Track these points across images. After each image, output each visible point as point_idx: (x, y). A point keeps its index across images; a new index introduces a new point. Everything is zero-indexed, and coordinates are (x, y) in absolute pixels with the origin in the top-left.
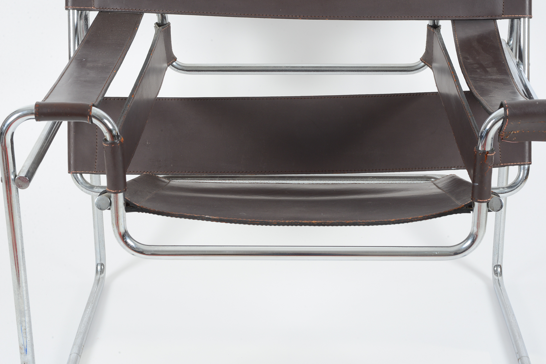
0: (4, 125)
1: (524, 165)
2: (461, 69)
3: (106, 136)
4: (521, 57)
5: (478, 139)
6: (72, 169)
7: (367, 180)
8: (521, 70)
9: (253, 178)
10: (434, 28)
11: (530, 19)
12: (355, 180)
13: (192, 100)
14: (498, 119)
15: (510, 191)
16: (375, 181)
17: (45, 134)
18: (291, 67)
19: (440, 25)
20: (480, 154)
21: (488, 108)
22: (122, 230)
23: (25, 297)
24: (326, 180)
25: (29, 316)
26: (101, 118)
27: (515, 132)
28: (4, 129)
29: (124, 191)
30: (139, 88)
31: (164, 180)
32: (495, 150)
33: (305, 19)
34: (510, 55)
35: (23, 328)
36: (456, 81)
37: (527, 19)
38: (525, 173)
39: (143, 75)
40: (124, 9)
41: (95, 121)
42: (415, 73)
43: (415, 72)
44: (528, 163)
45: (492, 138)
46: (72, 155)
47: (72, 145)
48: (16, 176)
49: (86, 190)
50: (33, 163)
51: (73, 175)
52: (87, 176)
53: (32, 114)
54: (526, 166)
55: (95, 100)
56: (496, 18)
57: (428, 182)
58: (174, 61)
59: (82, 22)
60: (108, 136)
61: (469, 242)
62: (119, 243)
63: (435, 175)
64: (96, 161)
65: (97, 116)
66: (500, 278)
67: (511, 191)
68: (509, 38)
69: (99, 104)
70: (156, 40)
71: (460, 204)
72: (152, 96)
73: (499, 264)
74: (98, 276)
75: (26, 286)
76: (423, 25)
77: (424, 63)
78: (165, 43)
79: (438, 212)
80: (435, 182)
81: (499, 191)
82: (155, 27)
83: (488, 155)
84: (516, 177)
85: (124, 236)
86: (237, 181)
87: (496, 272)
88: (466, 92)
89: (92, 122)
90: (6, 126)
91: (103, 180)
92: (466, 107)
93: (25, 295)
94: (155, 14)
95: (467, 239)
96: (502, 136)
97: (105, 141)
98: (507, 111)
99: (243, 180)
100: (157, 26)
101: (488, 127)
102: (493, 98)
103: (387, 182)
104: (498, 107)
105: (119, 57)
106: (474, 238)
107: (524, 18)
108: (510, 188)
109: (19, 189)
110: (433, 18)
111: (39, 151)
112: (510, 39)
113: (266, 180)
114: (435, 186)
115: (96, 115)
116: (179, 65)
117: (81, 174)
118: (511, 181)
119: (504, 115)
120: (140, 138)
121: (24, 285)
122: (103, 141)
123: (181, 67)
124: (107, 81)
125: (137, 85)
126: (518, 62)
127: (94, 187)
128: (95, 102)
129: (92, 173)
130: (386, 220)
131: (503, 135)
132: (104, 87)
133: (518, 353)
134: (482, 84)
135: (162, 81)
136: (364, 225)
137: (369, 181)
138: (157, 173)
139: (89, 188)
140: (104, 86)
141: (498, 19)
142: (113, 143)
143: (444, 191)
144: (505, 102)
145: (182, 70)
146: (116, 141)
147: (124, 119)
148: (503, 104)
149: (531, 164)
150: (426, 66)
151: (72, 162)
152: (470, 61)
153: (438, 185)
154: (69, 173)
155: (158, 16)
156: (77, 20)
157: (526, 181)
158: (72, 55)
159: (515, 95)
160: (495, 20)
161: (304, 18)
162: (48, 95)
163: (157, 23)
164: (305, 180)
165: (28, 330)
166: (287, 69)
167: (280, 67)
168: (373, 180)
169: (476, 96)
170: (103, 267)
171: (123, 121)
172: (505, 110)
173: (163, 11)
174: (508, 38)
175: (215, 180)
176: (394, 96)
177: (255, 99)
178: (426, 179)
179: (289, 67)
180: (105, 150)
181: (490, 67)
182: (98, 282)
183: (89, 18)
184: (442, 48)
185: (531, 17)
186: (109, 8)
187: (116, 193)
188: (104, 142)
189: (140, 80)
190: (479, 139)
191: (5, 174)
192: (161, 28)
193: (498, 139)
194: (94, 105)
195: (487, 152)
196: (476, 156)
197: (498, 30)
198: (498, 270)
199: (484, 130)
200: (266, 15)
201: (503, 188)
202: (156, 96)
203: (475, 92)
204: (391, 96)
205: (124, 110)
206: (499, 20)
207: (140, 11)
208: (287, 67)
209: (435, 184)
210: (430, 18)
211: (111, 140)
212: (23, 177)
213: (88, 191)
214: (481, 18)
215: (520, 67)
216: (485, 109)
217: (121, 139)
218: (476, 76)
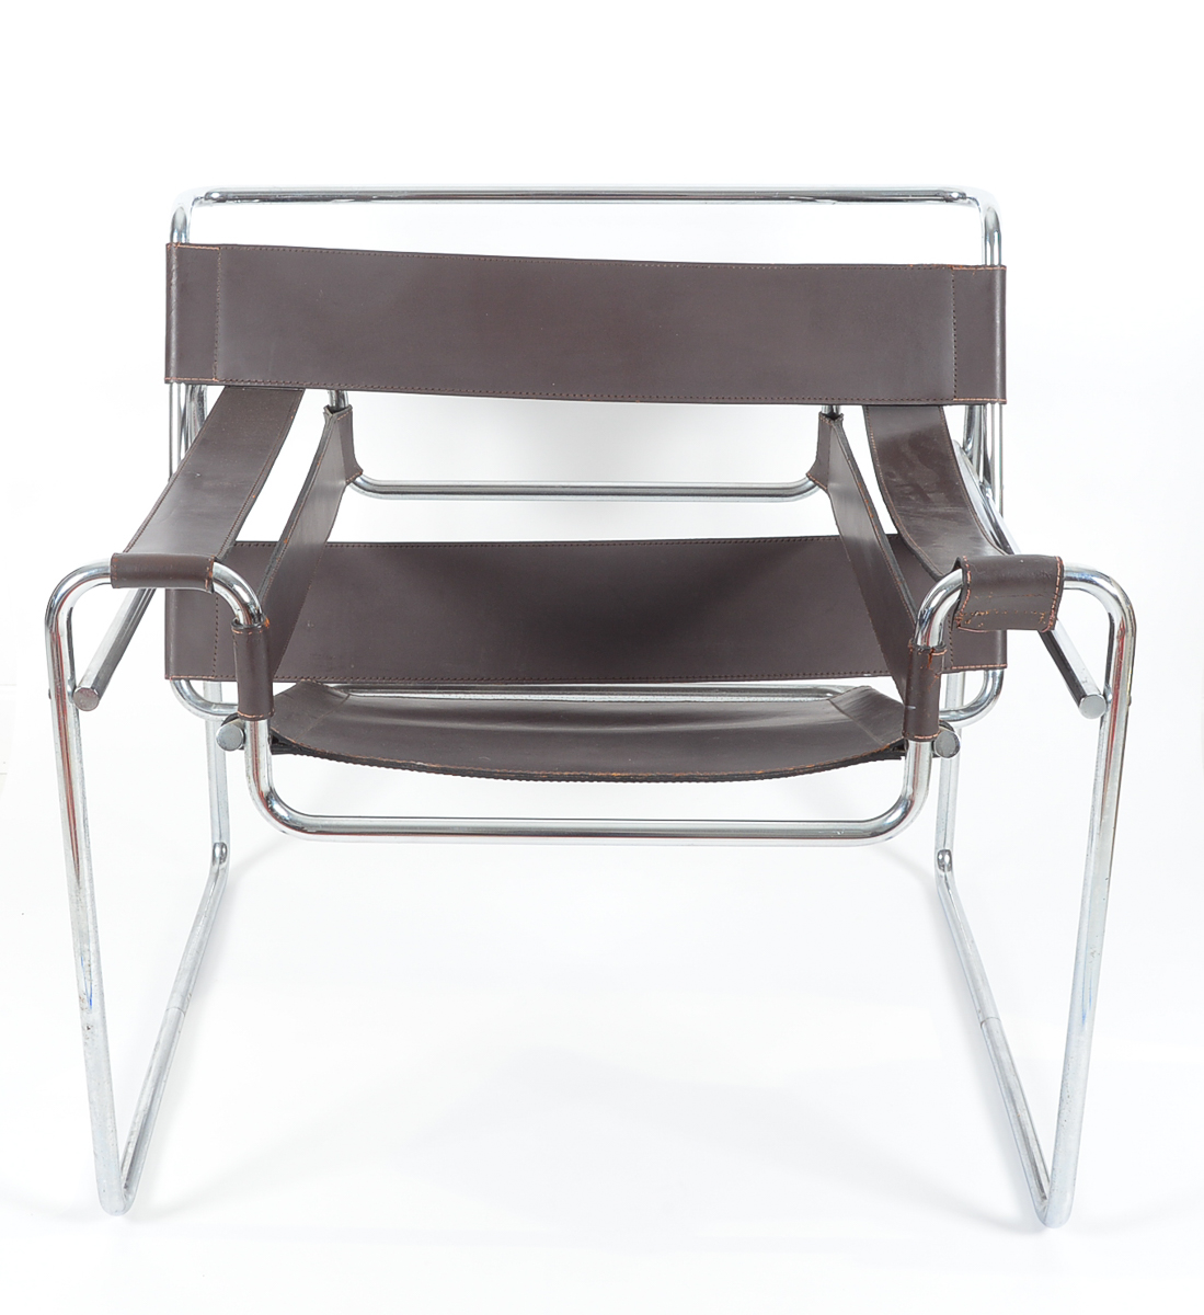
0: (55, 594)
1: (995, 668)
3: (238, 616)
4: (988, 474)
5: (916, 625)
6: (172, 672)
7: (710, 696)
8: (988, 497)
10: (833, 417)
11: (1004, 406)
12: (687, 695)
14: (952, 591)
15: (969, 718)
16: (723, 698)
19: (842, 413)
20: (920, 653)
21: (933, 569)
22: (265, 788)
23: (89, 908)
24: (635, 695)
25: (97, 942)
26: (229, 582)
27: (982, 614)
29: (269, 717)
31: (338, 692)
32: (945, 646)
34: (969, 470)
35: (86, 963)
36: (873, 517)
37: (997, 406)
38: (997, 685)
40: (270, 382)
41: (218, 588)
42: (796, 500)
43: (796, 497)
44: (1002, 666)
45: (941, 626)
46: (172, 646)
47: (173, 629)
48: (75, 687)
49: (196, 711)
50: (106, 663)
51: (174, 683)
52: (198, 685)
53: (105, 575)
54: (998, 672)
55: (218, 549)
56: (943, 404)
57: (820, 699)
58: (358, 476)
59: (194, 405)
60: (241, 617)
61: (899, 813)
62: (260, 811)
63: (834, 686)
64: (216, 657)
65: (222, 579)
66: (948, 874)
67: (972, 717)
68: (966, 439)
69: (226, 557)
70: (326, 437)
71: (883, 743)
72: (318, 539)
73: (947, 848)
74: (216, 866)
75: (92, 887)
76: (810, 414)
77: (814, 481)
78: (342, 443)
79: (842, 759)
80: (833, 700)
81: (950, 717)
82: (325, 413)
83: (933, 654)
84: (980, 692)
85: (268, 799)
86: (472, 696)
87: (941, 864)
88: (890, 537)
89: (213, 590)
90: (59, 596)
91: (230, 692)
92: (891, 564)
93: (89, 904)
94: (326, 391)
95: (895, 807)
97: (235, 624)
98: (969, 574)
100: (328, 412)
101: (933, 605)
102: (942, 549)
103: (747, 699)
104: (953, 566)
105: (261, 469)
106: (906, 805)
107: (993, 403)
108: (969, 712)
109: (80, 711)
110: (830, 402)
111: (115, 641)
112: (966, 442)
114: (833, 708)
115: (220, 577)
116: (368, 482)
117: (188, 681)
118: (968, 701)
119: (962, 583)
121: (87, 884)
123: (372, 486)
124: (239, 515)
125: (292, 523)
126: (983, 483)
127: (211, 705)
128: (219, 555)
129: (208, 680)
130: (747, 772)
131: (959, 618)
132: (234, 526)
133: (981, 1011)
134: (920, 522)
135: (337, 512)
136: (706, 781)
138: (324, 681)
139: (202, 707)
140: (235, 523)
141: (946, 405)
142: (250, 629)
143: (852, 718)
144: (964, 558)
145: (372, 492)
146: (256, 625)
147: (271, 584)
148: (961, 564)
149: (1006, 668)
150: (817, 487)
151: (172, 659)
152: (898, 479)
153: (839, 705)
154: (167, 678)
155: (331, 394)
156: (185, 402)
157: (998, 700)
158: (174, 470)
159: (980, 543)
160: (940, 406)
162: (134, 541)
163: (328, 407)
165: (93, 966)
166: (563, 490)
169: (910, 544)
170: (224, 850)
171: (268, 588)
172: (964, 573)
173: (339, 386)
174: (964, 439)
175: (431, 693)
178: (817, 695)
180: (236, 642)
181: (933, 492)
182: (216, 876)
183: (207, 398)
184: (847, 455)
185: (1005, 403)
186: (243, 380)
187: (255, 720)
188: (234, 626)
189: (298, 514)
190: (918, 625)
191: (56, 683)
192: (335, 415)
194: (216, 560)
195: (932, 650)
196: (911, 655)
198: (944, 860)
199: (926, 608)
200: (527, 393)
201: (957, 711)
202: (327, 540)
203: (908, 537)
205: (270, 568)
206: (948, 406)
207: (298, 386)
209: (833, 704)
210: (823, 401)
211: (246, 623)
212: (88, 689)
213: (200, 712)
214: (915, 403)
215: (986, 492)
216: (927, 569)
217: (265, 621)
218: (908, 508)
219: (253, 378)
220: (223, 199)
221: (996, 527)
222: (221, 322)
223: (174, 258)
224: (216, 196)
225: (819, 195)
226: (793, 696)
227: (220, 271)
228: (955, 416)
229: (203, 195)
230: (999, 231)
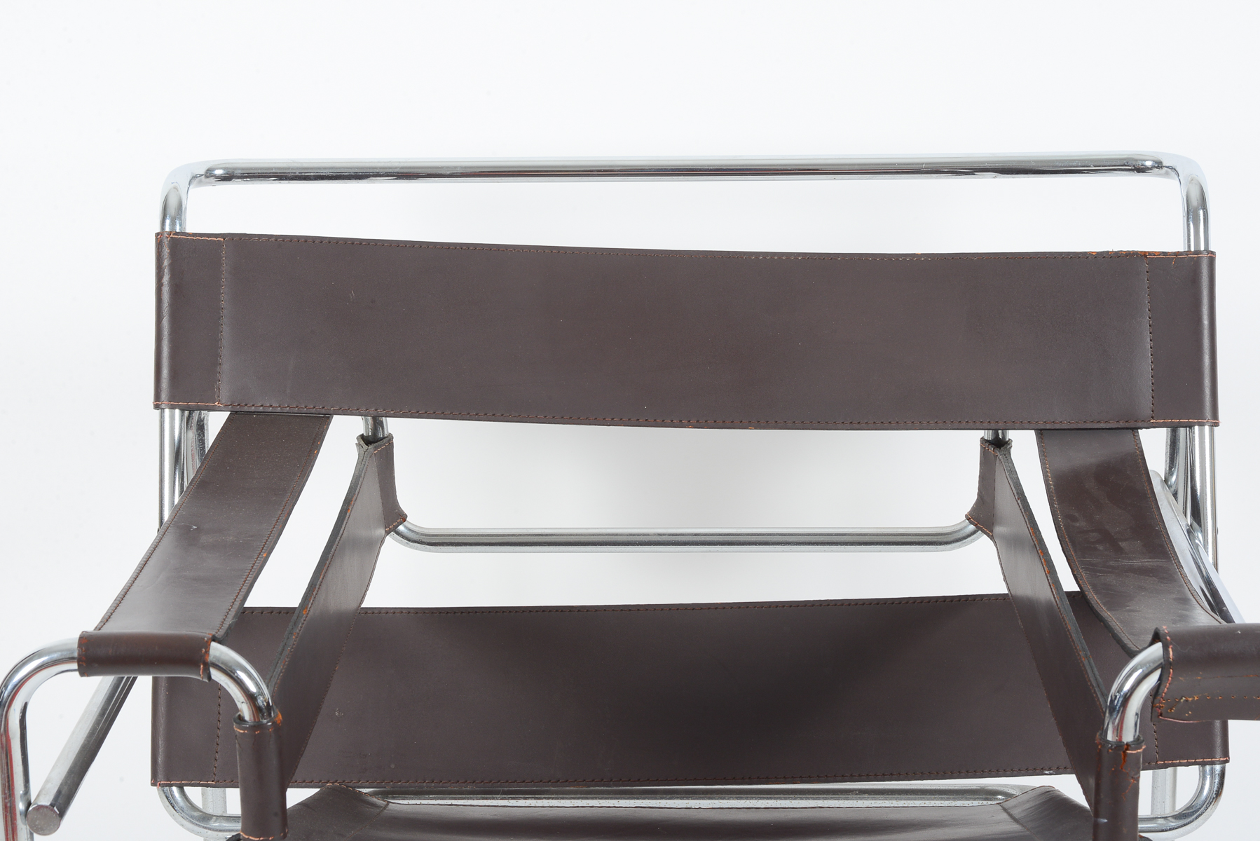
1: (1213, 763)
2: (1061, 544)
3: (242, 711)
4: (1197, 514)
5: (1105, 713)
6: (160, 776)
7: (847, 799)
8: (1197, 545)
9: (581, 794)
10: (997, 447)
11: (1215, 428)
12: (819, 799)
13: (440, 613)
14: (1150, 670)
15: (1182, 826)
16: (865, 801)
17: (99, 703)
18: (670, 535)
19: (1009, 439)
20: (1110, 751)
21: (1126, 641)
24: (752, 798)
26: (230, 667)
27: (1190, 699)
28: (6, 695)
29: (282, 839)
30: (320, 592)
31: (375, 800)
32: (1143, 741)
33: (702, 428)
34: (1171, 507)
36: (1049, 573)
37: (1207, 428)
38: (1216, 784)
39: (329, 560)
40: (288, 406)
41: (216, 675)
42: (954, 549)
43: (953, 545)
44: (1222, 759)
45: (1137, 714)
46: (161, 742)
47: (162, 720)
48: (29, 804)
49: (191, 826)
50: (71, 772)
51: (163, 790)
52: (194, 793)
53: (71, 659)
54: (1218, 767)
55: (218, 623)
56: (1137, 426)
57: (990, 802)
58: (401, 523)
59: (192, 435)
60: (246, 711)
63: (1006, 786)
64: (217, 756)
65: (222, 663)
67: (1185, 825)
68: (1168, 469)
69: (227, 633)
70: (360, 476)
72: (348, 604)
76: (969, 442)
77: (976, 525)
78: (380, 482)
80: (1004, 805)
81: (1155, 825)
82: (359, 445)
83: (1128, 752)
84: (1195, 793)
86: (545, 802)
88: (1070, 595)
89: (210, 678)
90: (10, 687)
91: (232, 800)
92: (1074, 635)
94: (359, 417)
96: (1160, 707)
97: (238, 721)
98: (1170, 650)
99: (557, 799)
100: (362, 442)
101: (1127, 687)
102: (1137, 614)
104: (1150, 638)
105: (275, 519)
107: (1201, 425)
108: (1181, 819)
109: (35, 835)
110: (993, 425)
111: (84, 743)
112: (1170, 472)
113: (612, 798)
114: (1005, 816)
115: (219, 661)
116: (413, 531)
117: (181, 788)
118: (1182, 802)
119: (1162, 661)
120: (320, 709)
122: (235, 721)
123: (417, 536)
124: (246, 578)
125: (316, 585)
126: (1191, 525)
127: (212, 818)
128: (219, 630)
129: (207, 786)
131: (1161, 705)
132: (239, 593)
134: (1111, 579)
135: (373, 569)
137: (851, 802)
138: (358, 784)
139: (199, 820)
140: (240, 590)
141: (1141, 428)
142: (257, 726)
143: (1028, 830)
144: (1165, 629)
145: (419, 543)
146: (265, 721)
147: (285, 667)
148: (1161, 636)
149: (1227, 761)
150: (980, 532)
151: (160, 760)
152: (1081, 524)
153: (1013, 812)
154: (154, 784)
155: (366, 421)
156: (180, 433)
157: (1218, 803)
158: (166, 517)
159: (1187, 606)
160: (1135, 429)
161: (698, 425)
162: (109, 614)
163: (362, 436)
164: (703, 798)
166: (659, 539)
167: (644, 535)
168: (861, 799)
169: (1098, 609)
171: (281, 672)
172: (1165, 648)
173: (376, 410)
174: (1166, 469)
175: (493, 799)
176: (907, 603)
177: (588, 611)
178: (984, 797)
179: (664, 535)
180: (239, 744)
181: (1126, 540)
183: (208, 426)
184: (1015, 494)
185: (1217, 425)
186: (253, 405)
188: (236, 723)
189: (323, 573)
190: (1107, 715)
192: (371, 447)
193: (1152, 713)
194: (214, 639)
195: (1126, 746)
196: (1100, 754)
197: (1142, 452)
199: (1118, 692)
200: (613, 419)
201: (1165, 818)
202: (359, 606)
203: (1094, 598)
204: (900, 603)
205: (284, 647)
206: (1143, 429)
207: (323, 411)
208: (660, 535)
209: (1005, 810)
210: (985, 425)
211: (252, 718)
212: (46, 807)
213: (197, 828)
214: (1103, 425)
215: (1194, 538)
216: (1119, 641)
217: (276, 716)
218: (1095, 560)
219: (268, 402)
220: (228, 177)
221: (1209, 582)
222: (226, 332)
223: (166, 251)
224: (219, 172)
225: (976, 166)
226: (954, 799)
227: (224, 267)
228: (1154, 442)
229: (203, 172)
230: (1205, 208)
